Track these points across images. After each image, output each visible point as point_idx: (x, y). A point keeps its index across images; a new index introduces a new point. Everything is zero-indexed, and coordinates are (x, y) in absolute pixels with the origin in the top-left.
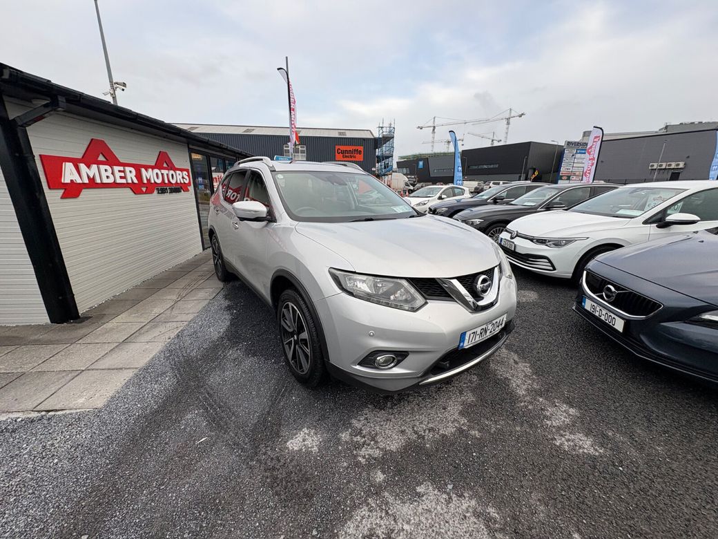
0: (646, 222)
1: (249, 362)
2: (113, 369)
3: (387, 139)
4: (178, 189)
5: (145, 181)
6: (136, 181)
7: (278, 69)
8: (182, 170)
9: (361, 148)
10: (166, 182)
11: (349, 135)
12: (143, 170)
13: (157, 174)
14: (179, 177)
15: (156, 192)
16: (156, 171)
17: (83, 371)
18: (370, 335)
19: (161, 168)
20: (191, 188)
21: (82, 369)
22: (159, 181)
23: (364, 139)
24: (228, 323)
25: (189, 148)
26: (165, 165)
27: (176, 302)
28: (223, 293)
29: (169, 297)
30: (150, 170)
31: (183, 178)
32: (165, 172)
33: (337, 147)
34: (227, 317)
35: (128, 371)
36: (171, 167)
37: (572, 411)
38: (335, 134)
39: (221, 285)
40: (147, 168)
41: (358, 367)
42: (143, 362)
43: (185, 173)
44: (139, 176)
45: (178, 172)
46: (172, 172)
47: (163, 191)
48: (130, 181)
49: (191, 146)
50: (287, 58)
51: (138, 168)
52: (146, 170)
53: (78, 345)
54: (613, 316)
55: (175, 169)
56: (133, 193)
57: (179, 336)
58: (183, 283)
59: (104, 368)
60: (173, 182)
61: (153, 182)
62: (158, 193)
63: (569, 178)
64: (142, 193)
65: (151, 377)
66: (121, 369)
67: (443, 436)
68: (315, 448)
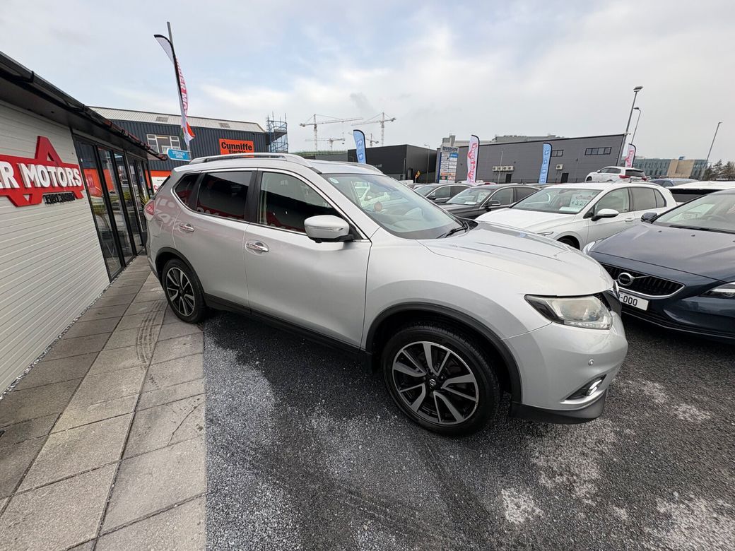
0: (585, 217)
1: (353, 428)
2: (158, 513)
3: (279, 134)
4: (69, 195)
5: (29, 185)
6: (16, 185)
7: (156, 36)
8: (71, 166)
9: (251, 143)
10: (56, 185)
11: (233, 127)
12: (23, 166)
13: (42, 172)
14: (71, 177)
15: (43, 201)
16: (41, 167)
17: (96, 540)
18: (590, 364)
19: (45, 164)
20: (84, 193)
21: (88, 537)
22: (47, 184)
23: (253, 133)
24: (266, 382)
25: (73, 134)
26: (49, 159)
27: (148, 368)
28: (210, 341)
29: (128, 363)
30: (33, 165)
31: (75, 178)
32: (52, 169)
33: (221, 141)
34: (254, 372)
35: (188, 506)
36: (56, 162)
37: (656, 385)
38: (216, 126)
39: (194, 329)
40: (28, 162)
41: (567, 402)
42: (198, 481)
43: (75, 170)
44: (18, 176)
45: (68, 170)
46: (60, 170)
47: (52, 200)
48: (8, 186)
49: (75, 131)
50: (168, 23)
51: (15, 162)
52: (27, 167)
53: (30, 495)
54: (634, 298)
55: (64, 166)
56: (13, 206)
57: (212, 421)
58: (127, 335)
59: (135, 517)
60: (64, 184)
61: (39, 186)
62: (47, 203)
63: (446, 179)
64: (25, 204)
65: (237, 500)
66: (169, 508)
67: (614, 444)
68: (538, 510)
